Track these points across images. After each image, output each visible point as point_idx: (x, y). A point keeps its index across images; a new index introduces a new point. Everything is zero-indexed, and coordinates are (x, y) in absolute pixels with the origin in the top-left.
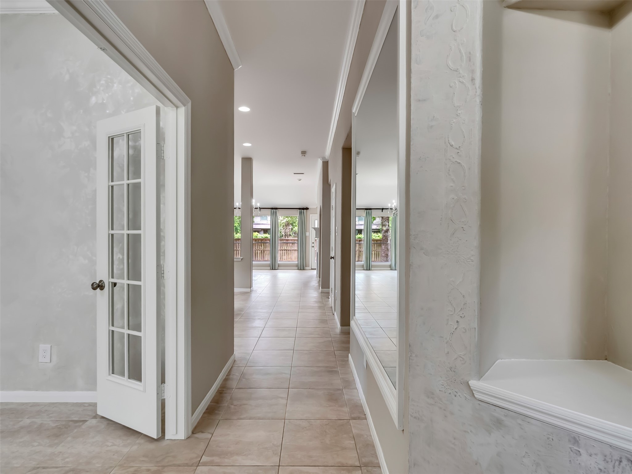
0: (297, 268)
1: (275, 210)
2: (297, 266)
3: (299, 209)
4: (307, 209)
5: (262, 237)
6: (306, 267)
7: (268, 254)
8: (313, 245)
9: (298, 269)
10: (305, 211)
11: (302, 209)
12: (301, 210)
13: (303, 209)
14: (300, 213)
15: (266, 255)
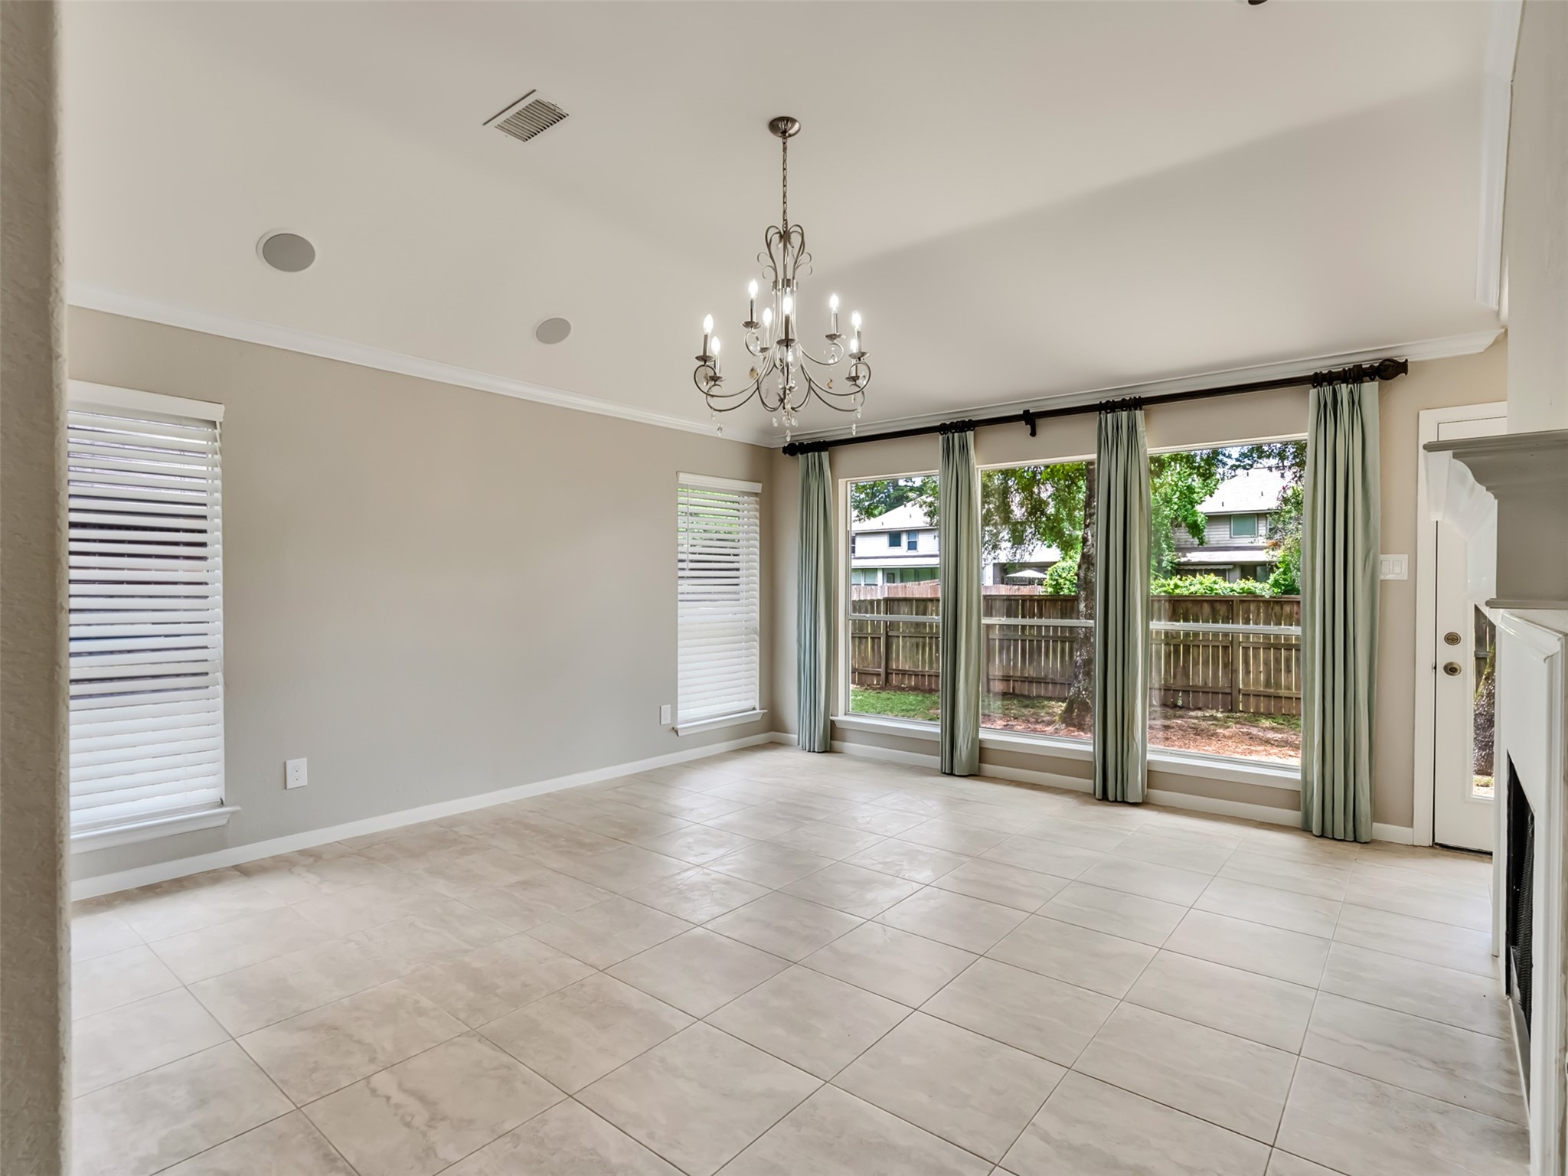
0: (1293, 816)
1: (1125, 414)
2: (1297, 798)
3: (1317, 380)
4: (1389, 370)
5: (1232, 590)
6: (1377, 816)
7: (1206, 663)
8: (1449, 654)
9: (1305, 829)
10: (1370, 389)
11: (1345, 381)
12: (1328, 390)
13: (1356, 375)
14: (1328, 412)
15: (1195, 663)
